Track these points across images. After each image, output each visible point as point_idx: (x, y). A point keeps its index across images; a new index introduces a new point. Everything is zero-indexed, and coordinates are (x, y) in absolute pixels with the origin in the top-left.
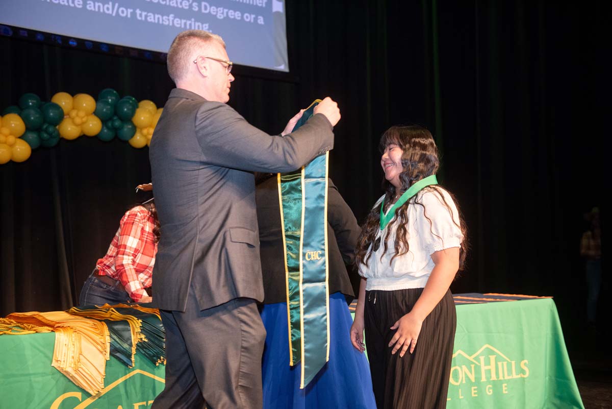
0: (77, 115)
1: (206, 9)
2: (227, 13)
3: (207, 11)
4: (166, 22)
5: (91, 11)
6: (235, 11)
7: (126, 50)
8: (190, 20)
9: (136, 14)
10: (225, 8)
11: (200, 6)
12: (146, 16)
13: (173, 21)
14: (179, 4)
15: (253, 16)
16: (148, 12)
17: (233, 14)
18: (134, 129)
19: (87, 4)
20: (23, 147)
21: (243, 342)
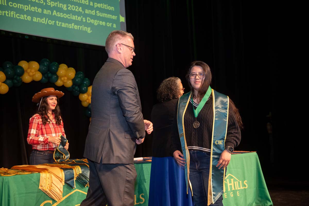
0: (31, 71)
1: (89, 20)
2: (99, 22)
3: (90, 22)
4: (70, 27)
5: (35, 22)
7: (52, 40)
8: (82, 26)
9: (56, 23)
10: (98, 20)
11: (86, 19)
12: (61, 24)
13: (74, 26)
14: (76, 18)
15: (111, 24)
16: (62, 22)
17: (102, 23)
18: (58, 77)
19: (33, 19)
20: (5, 87)
21: (127, 177)
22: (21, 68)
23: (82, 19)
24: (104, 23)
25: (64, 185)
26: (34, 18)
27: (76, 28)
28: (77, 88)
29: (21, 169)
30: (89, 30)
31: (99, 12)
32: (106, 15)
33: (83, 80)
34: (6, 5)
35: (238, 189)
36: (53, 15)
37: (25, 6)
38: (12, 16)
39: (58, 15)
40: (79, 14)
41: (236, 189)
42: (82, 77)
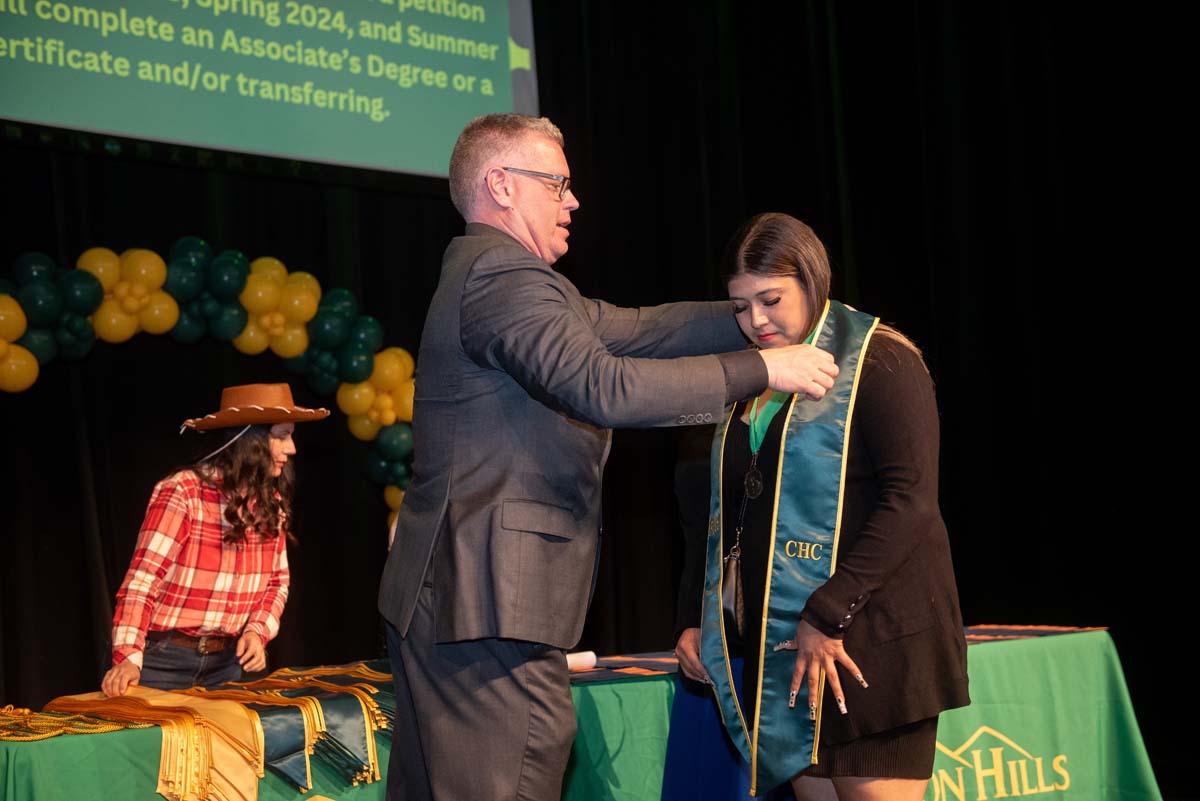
0: (130, 293)
1: (376, 68)
2: (419, 75)
3: (379, 74)
4: (296, 98)
5: (147, 81)
6: (435, 71)
7: (220, 157)
8: (344, 91)
9: (236, 84)
10: (414, 64)
11: (364, 64)
12: (257, 88)
13: (311, 95)
14: (322, 60)
15: (471, 80)
16: (261, 80)
17: (431, 76)
18: (244, 317)
19: (138, 68)
20: (24, 363)
21: (530, 738)
22: (90, 278)
23: (346, 64)
24: (440, 79)
25: (262, 776)
26: (142, 64)
27: (321, 101)
28: (326, 358)
29: (86, 710)
30: (377, 110)
31: (417, 29)
32: (450, 44)
33: (351, 326)
34: (23, 12)
35: (1027, 791)
36: (224, 47)
37: (105, 16)
38: (50, 60)
39: (244, 52)
40: (331, 41)
41: (1016, 792)
42: (347, 314)
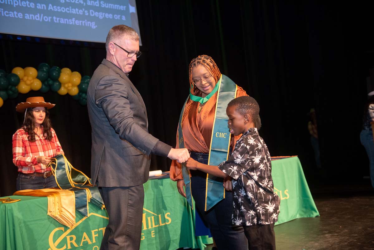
0: (28, 79)
1: (92, 13)
2: (105, 15)
4: (71, 23)
5: (28, 19)
8: (84, 20)
9: (53, 19)
10: (103, 12)
11: (89, 12)
12: (59, 20)
13: (75, 22)
14: (77, 12)
15: (119, 16)
18: (60, 85)
22: (16, 76)
23: (84, 13)
24: (110, 16)
30: (93, 25)
31: (103, 2)
32: (113, 6)
36: (49, 9)
37: (14, 1)
39: (55, 10)
40: (80, 6)
